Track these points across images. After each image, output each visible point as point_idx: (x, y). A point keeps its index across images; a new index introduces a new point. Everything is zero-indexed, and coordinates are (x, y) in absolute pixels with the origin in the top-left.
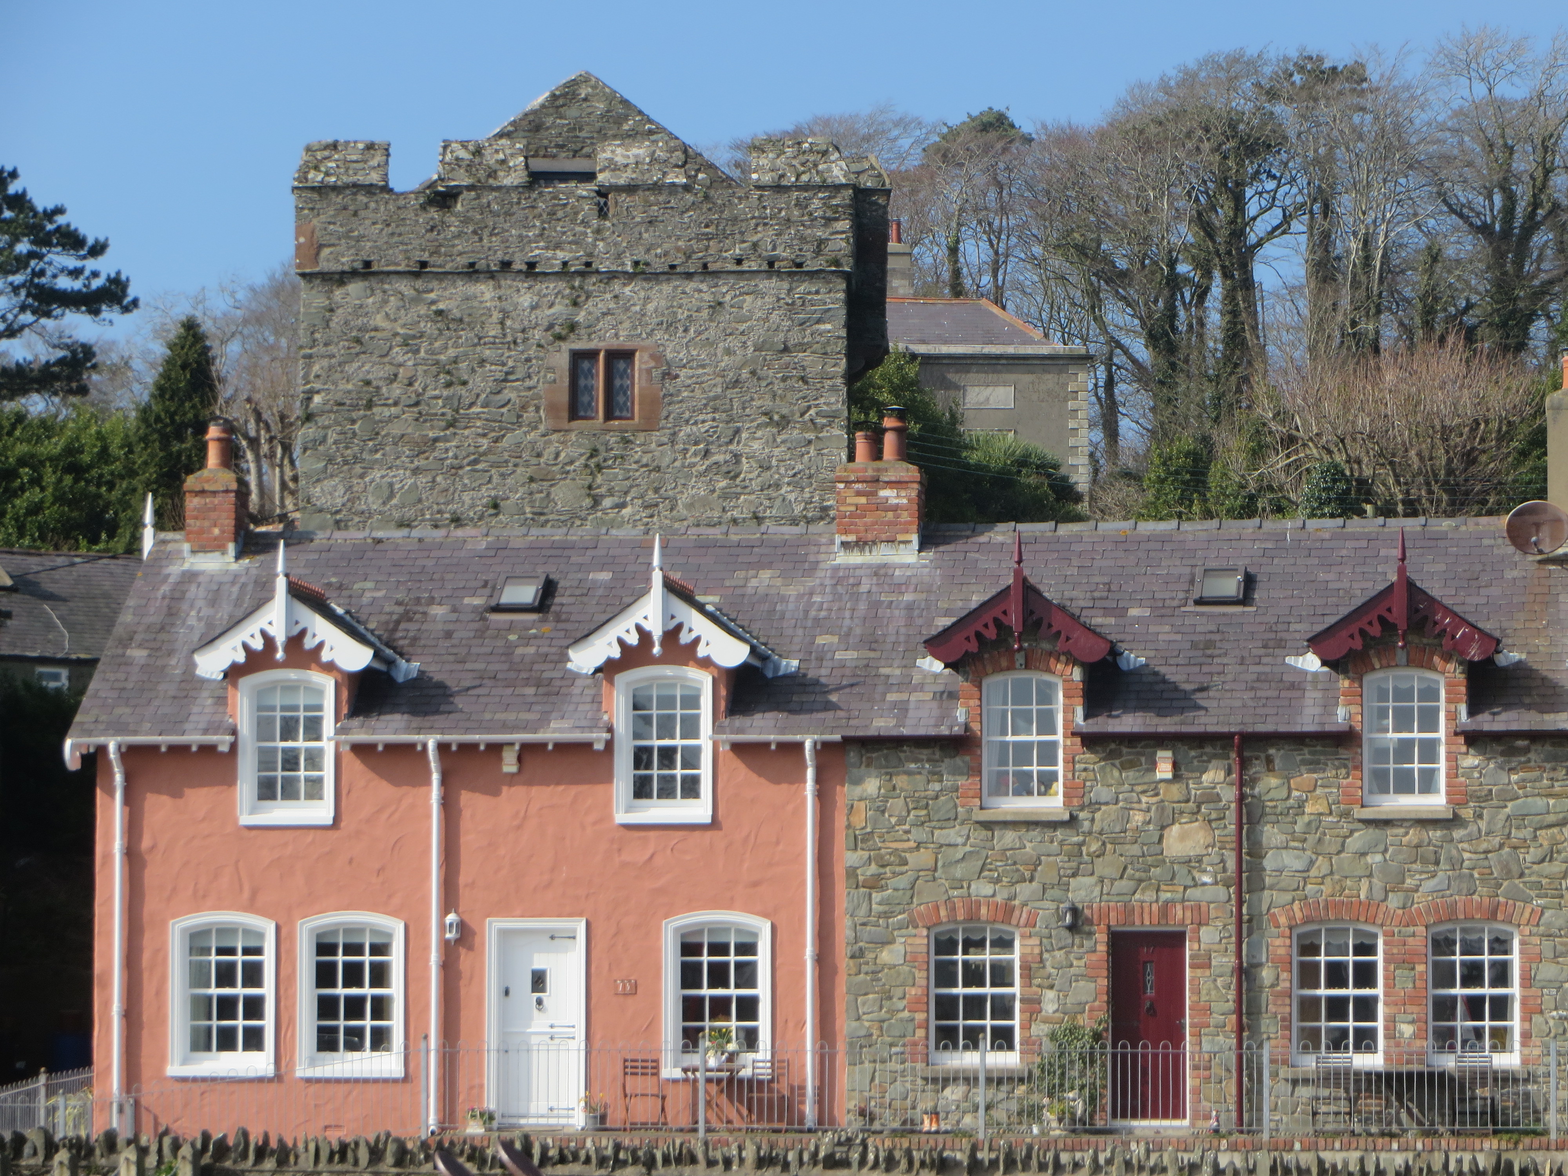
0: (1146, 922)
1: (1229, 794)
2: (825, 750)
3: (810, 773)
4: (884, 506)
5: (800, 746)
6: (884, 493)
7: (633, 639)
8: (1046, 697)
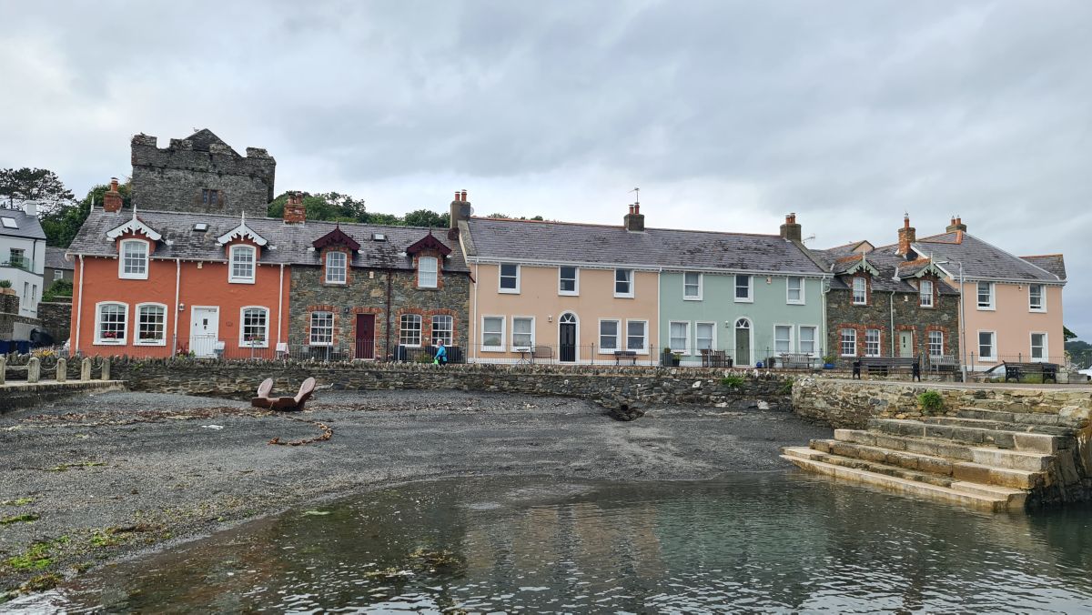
0: (366, 312)
1: (386, 283)
2: (286, 266)
3: (282, 273)
4: (296, 214)
5: (280, 265)
6: (296, 211)
7: (235, 237)
8: (342, 257)
